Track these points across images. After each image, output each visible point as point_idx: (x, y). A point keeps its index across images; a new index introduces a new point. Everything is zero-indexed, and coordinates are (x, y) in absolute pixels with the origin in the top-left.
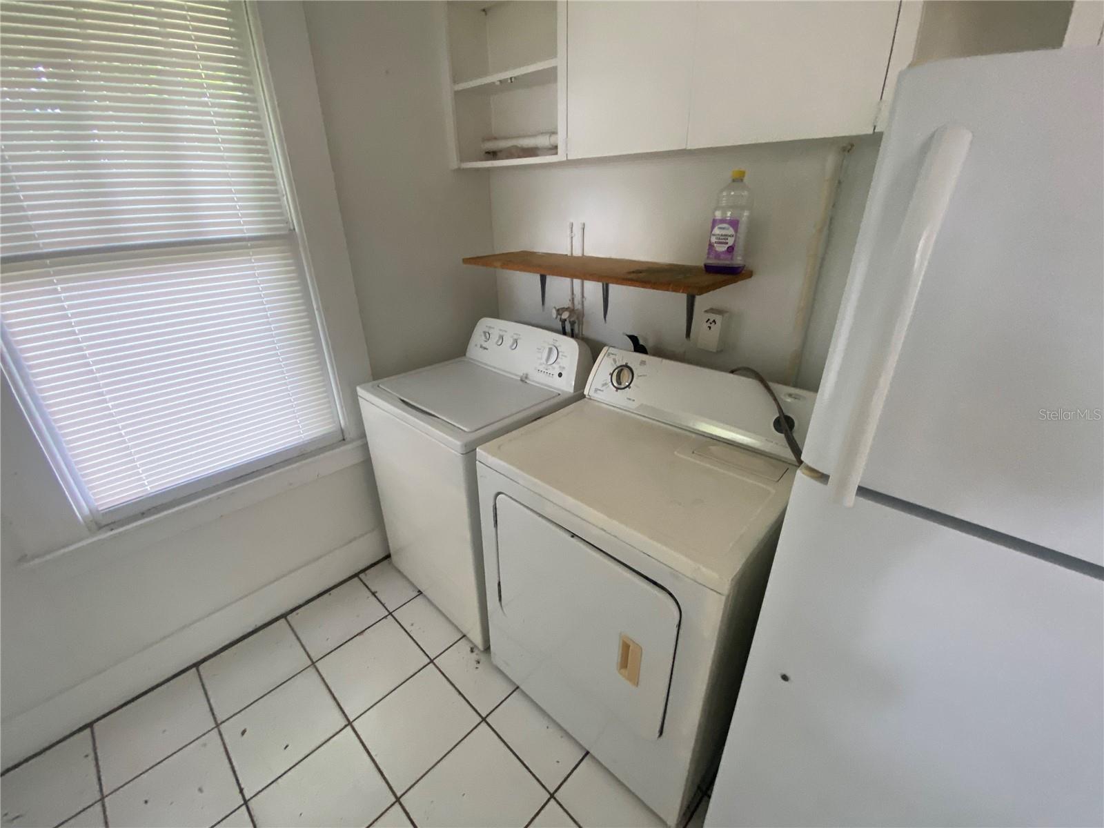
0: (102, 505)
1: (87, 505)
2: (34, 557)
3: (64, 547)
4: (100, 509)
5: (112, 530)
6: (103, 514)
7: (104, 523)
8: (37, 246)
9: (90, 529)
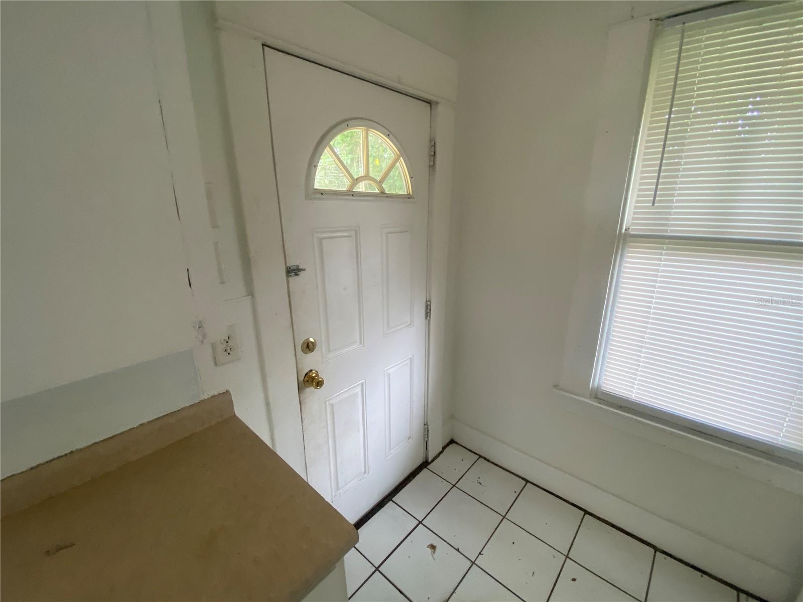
0: (604, 387)
1: (599, 382)
2: (561, 390)
3: (576, 395)
4: (602, 388)
5: (600, 403)
6: (602, 393)
7: (599, 397)
8: (666, 231)
9: (591, 395)
